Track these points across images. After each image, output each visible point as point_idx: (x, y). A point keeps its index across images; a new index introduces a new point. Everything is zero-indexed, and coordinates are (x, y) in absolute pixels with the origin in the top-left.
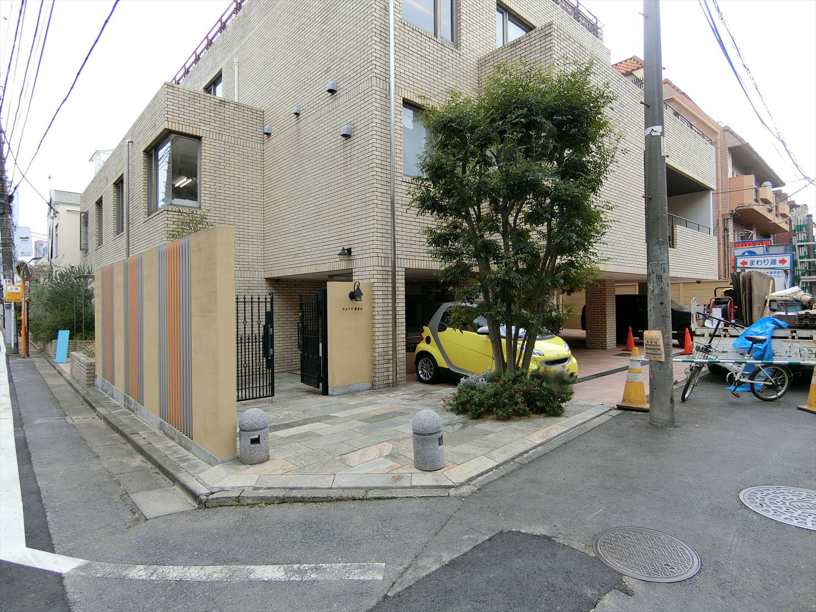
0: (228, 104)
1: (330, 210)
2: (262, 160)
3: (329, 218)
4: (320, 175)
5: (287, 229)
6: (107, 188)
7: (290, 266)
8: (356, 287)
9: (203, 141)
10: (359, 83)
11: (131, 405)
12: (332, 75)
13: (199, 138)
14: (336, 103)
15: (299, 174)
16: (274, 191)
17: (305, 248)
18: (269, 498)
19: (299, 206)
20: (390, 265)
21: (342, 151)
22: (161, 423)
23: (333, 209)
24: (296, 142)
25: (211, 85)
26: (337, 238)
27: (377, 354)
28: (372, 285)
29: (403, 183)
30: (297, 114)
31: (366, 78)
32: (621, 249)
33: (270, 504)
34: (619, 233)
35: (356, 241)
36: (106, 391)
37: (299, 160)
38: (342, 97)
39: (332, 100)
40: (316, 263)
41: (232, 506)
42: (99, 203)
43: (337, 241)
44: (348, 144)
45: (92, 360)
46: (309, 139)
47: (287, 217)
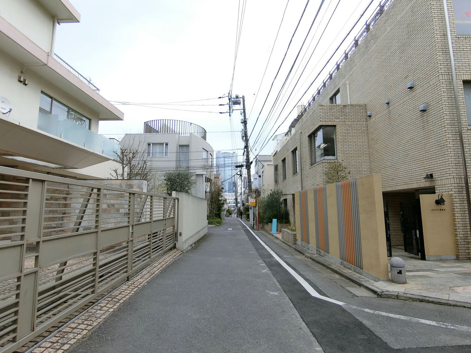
0: (348, 106)
1: (415, 153)
2: (367, 130)
3: (415, 157)
4: (406, 134)
5: (386, 165)
6: (288, 153)
7: (389, 186)
8: (440, 197)
9: (337, 127)
10: (430, 80)
11: (321, 253)
12: (409, 79)
13: (335, 126)
14: (414, 94)
15: (392, 134)
16: (375, 145)
17: (399, 175)
18: (414, 299)
19: (393, 152)
20: (464, 182)
21: (421, 119)
22: (342, 262)
23: (417, 152)
24: (388, 118)
25: (333, 96)
26: (421, 168)
27: (459, 238)
28: (451, 195)
29: (468, 131)
30: (388, 103)
31: (435, 77)
33: (415, 301)
35: (436, 170)
36: (304, 247)
37: (391, 127)
38: (418, 90)
39: (411, 92)
40: (407, 183)
41: (394, 299)
42: (284, 160)
43: (421, 170)
44: (425, 115)
45: (295, 233)
46: (397, 115)
47: (385, 158)
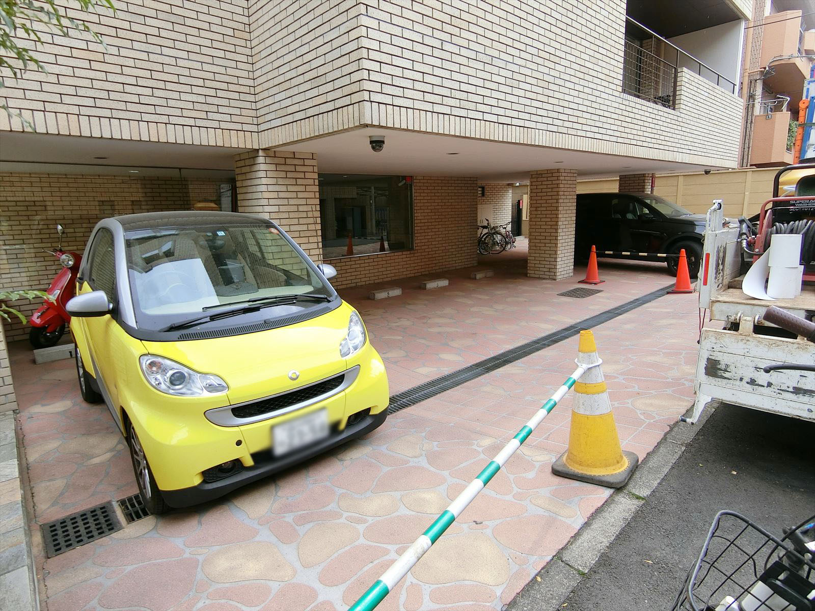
32: (567, 98)
34: (563, 62)
